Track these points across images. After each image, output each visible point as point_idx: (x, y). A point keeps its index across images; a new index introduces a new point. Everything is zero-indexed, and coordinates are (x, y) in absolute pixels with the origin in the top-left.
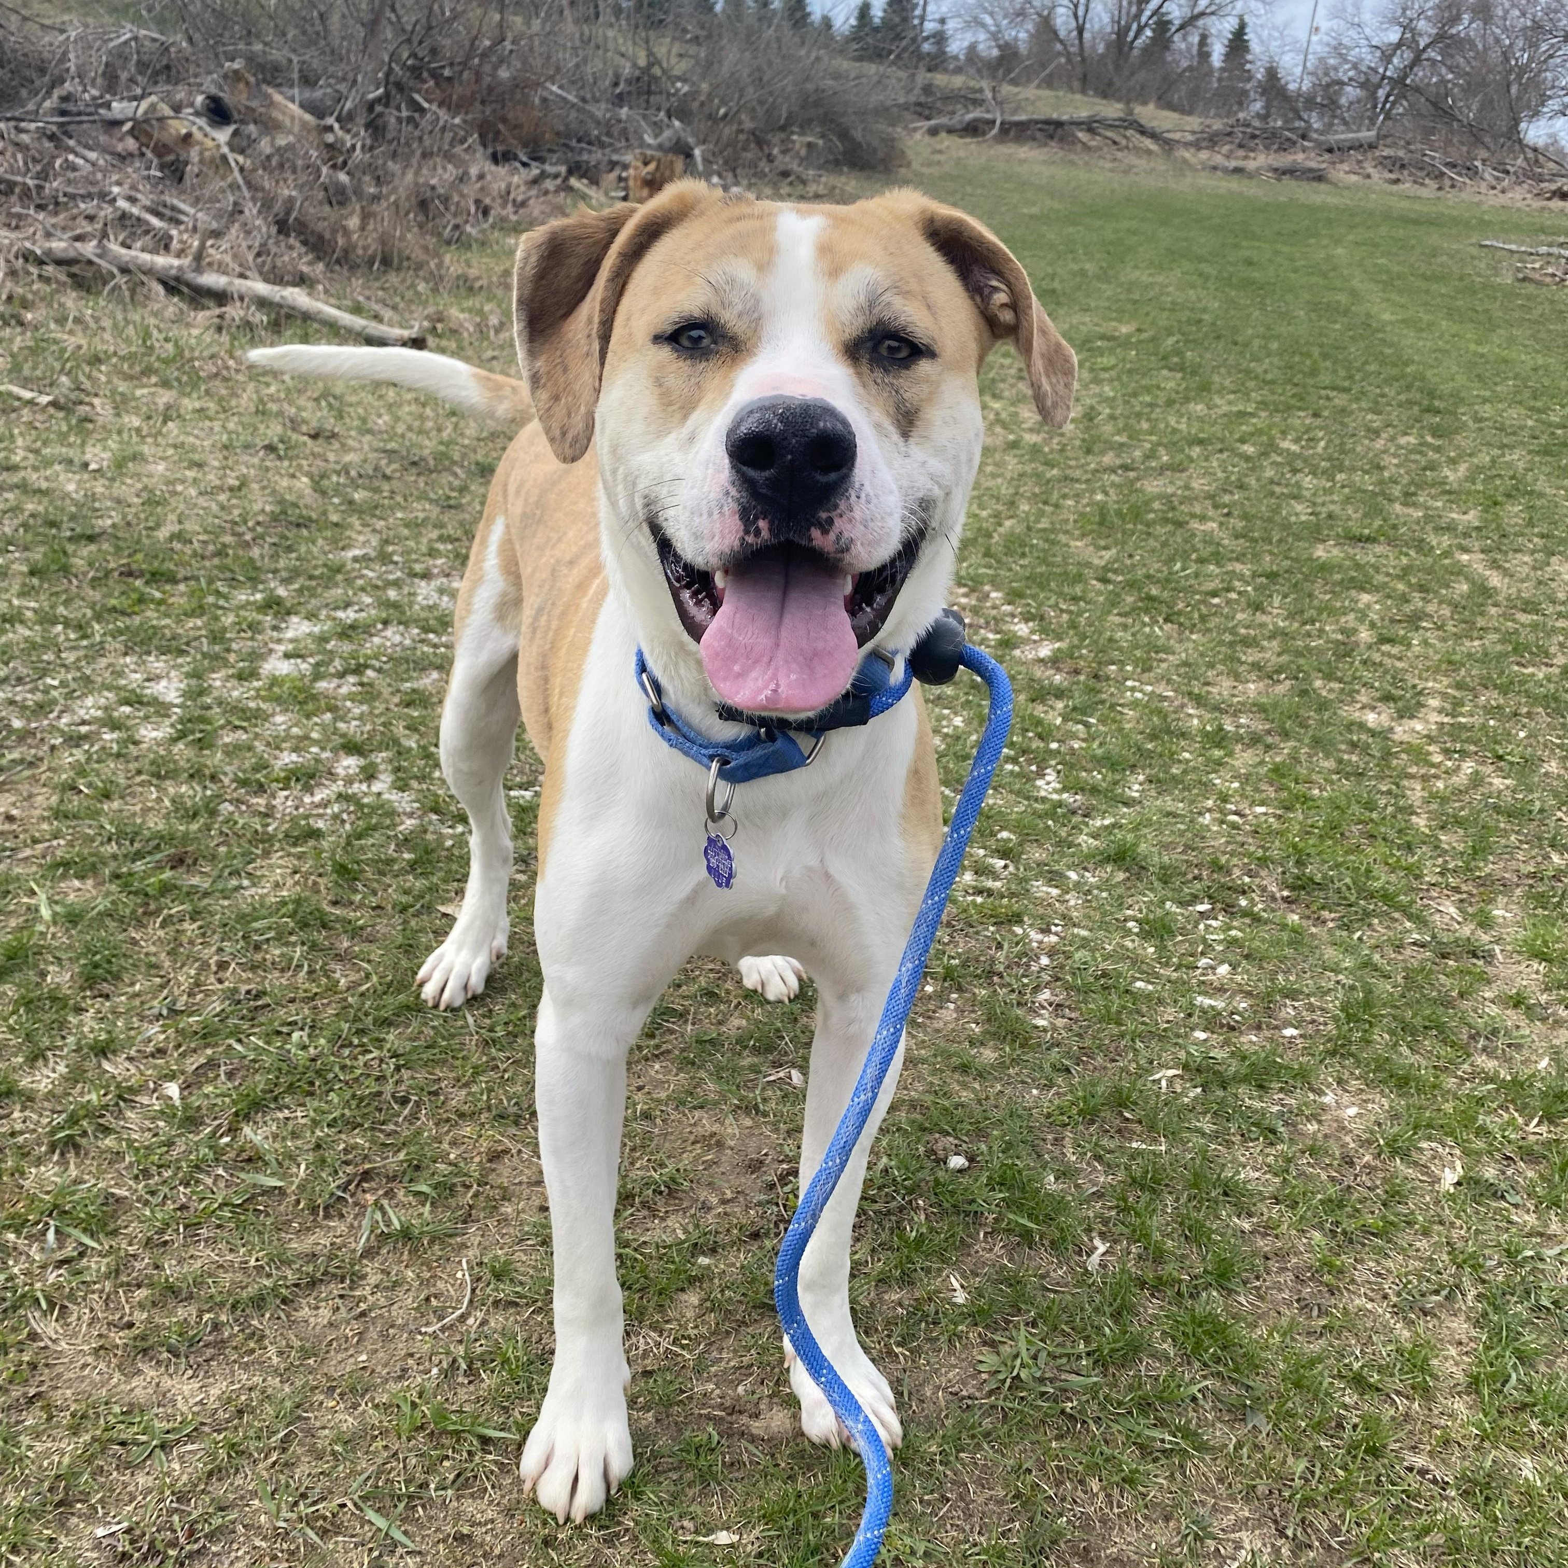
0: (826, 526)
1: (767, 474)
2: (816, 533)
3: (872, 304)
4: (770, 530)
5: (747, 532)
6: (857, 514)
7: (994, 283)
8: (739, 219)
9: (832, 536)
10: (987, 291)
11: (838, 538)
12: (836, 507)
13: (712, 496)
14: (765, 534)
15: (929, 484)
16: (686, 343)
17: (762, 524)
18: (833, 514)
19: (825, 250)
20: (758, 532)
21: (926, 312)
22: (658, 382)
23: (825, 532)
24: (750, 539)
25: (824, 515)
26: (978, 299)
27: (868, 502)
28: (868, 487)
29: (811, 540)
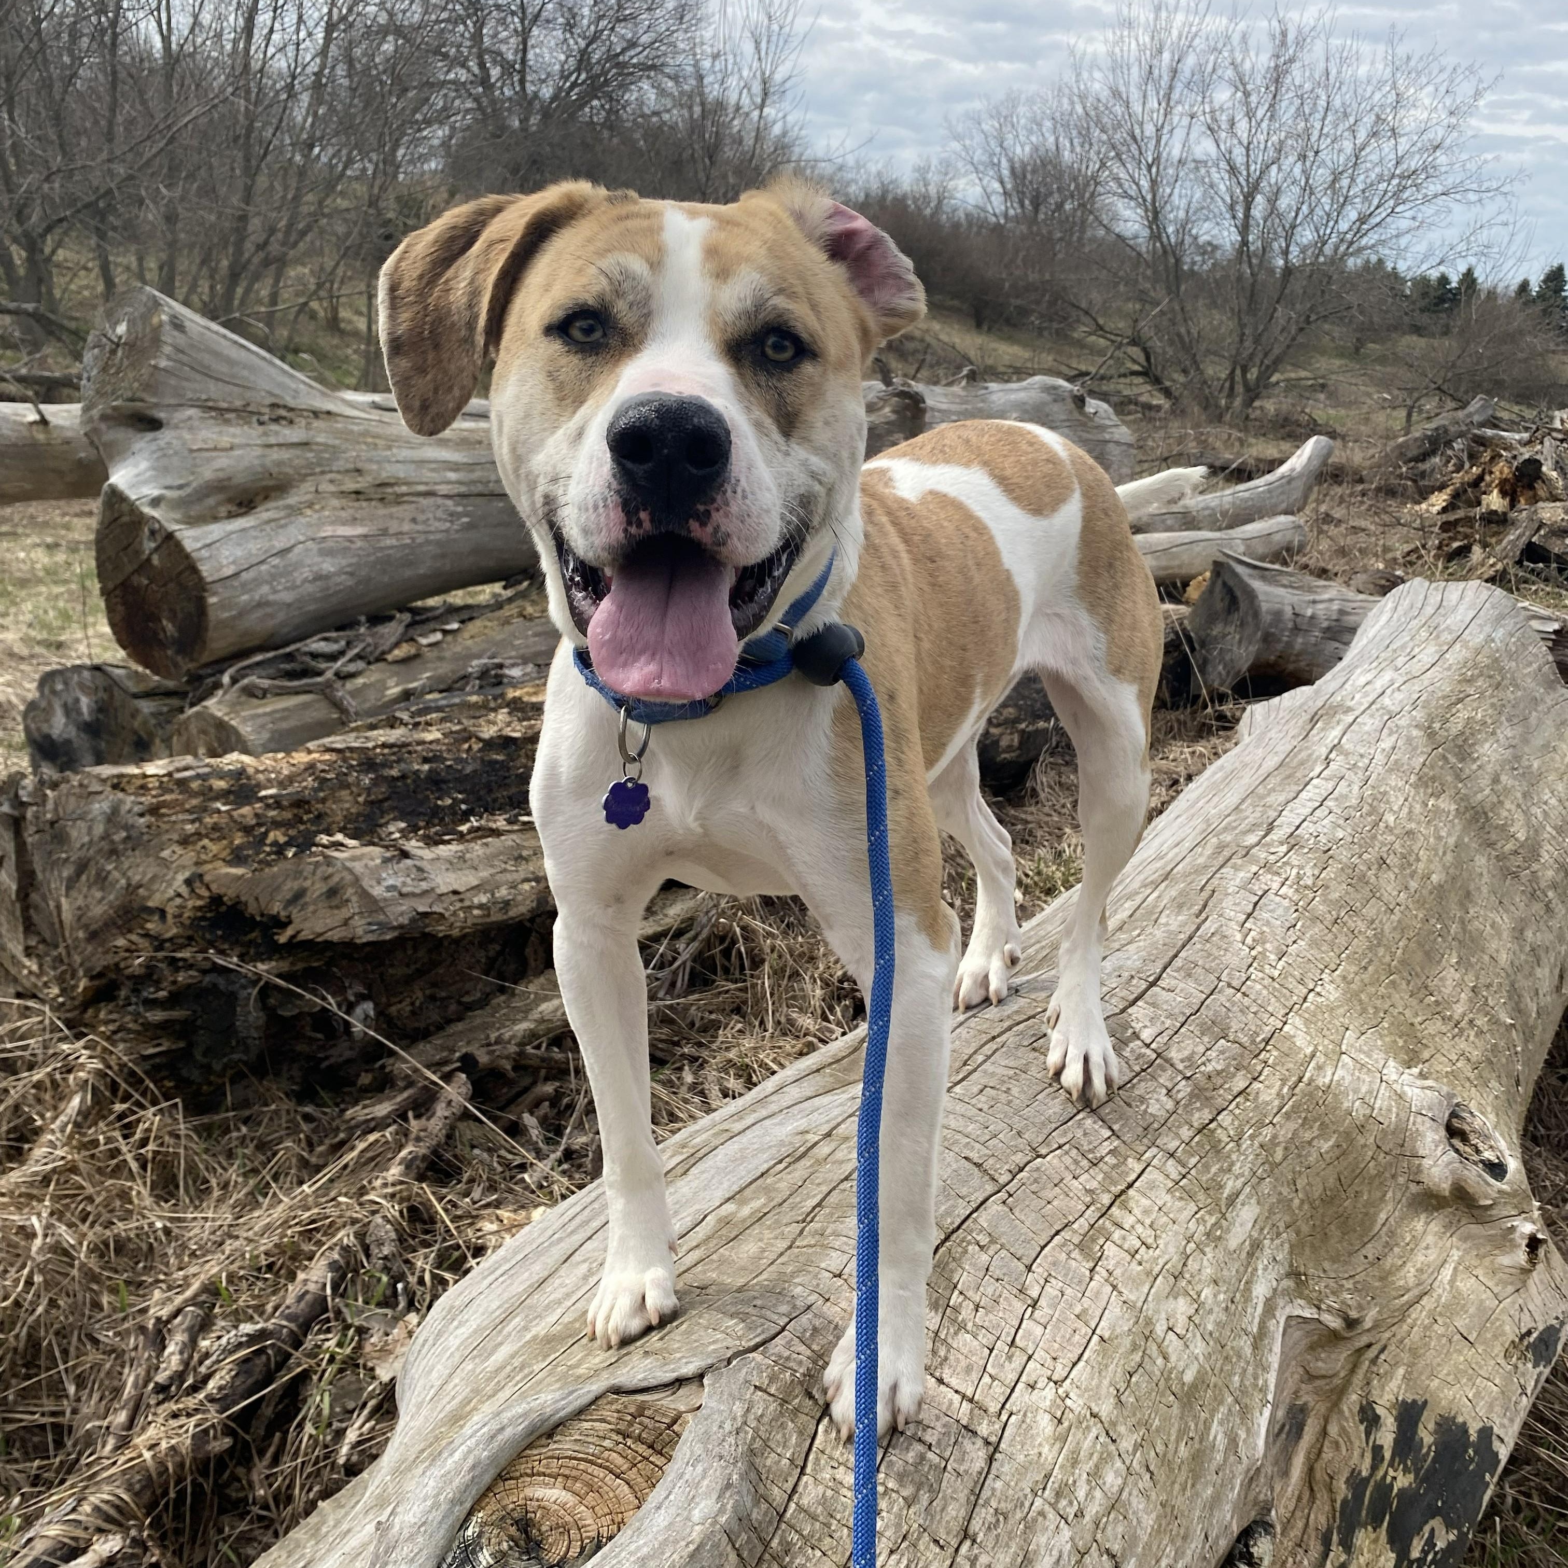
0: (704, 519)
1: (646, 467)
2: (694, 525)
3: (758, 306)
4: (651, 521)
5: (629, 523)
6: (734, 508)
8: (627, 217)
9: (709, 529)
11: (716, 531)
12: (713, 500)
13: (597, 489)
14: (647, 525)
15: (810, 481)
16: (577, 337)
17: (643, 515)
18: (710, 508)
19: (712, 252)
20: (640, 524)
21: (810, 311)
22: (551, 375)
23: (703, 524)
24: (633, 530)
25: (701, 508)
27: (744, 497)
28: (743, 482)
29: (689, 531)
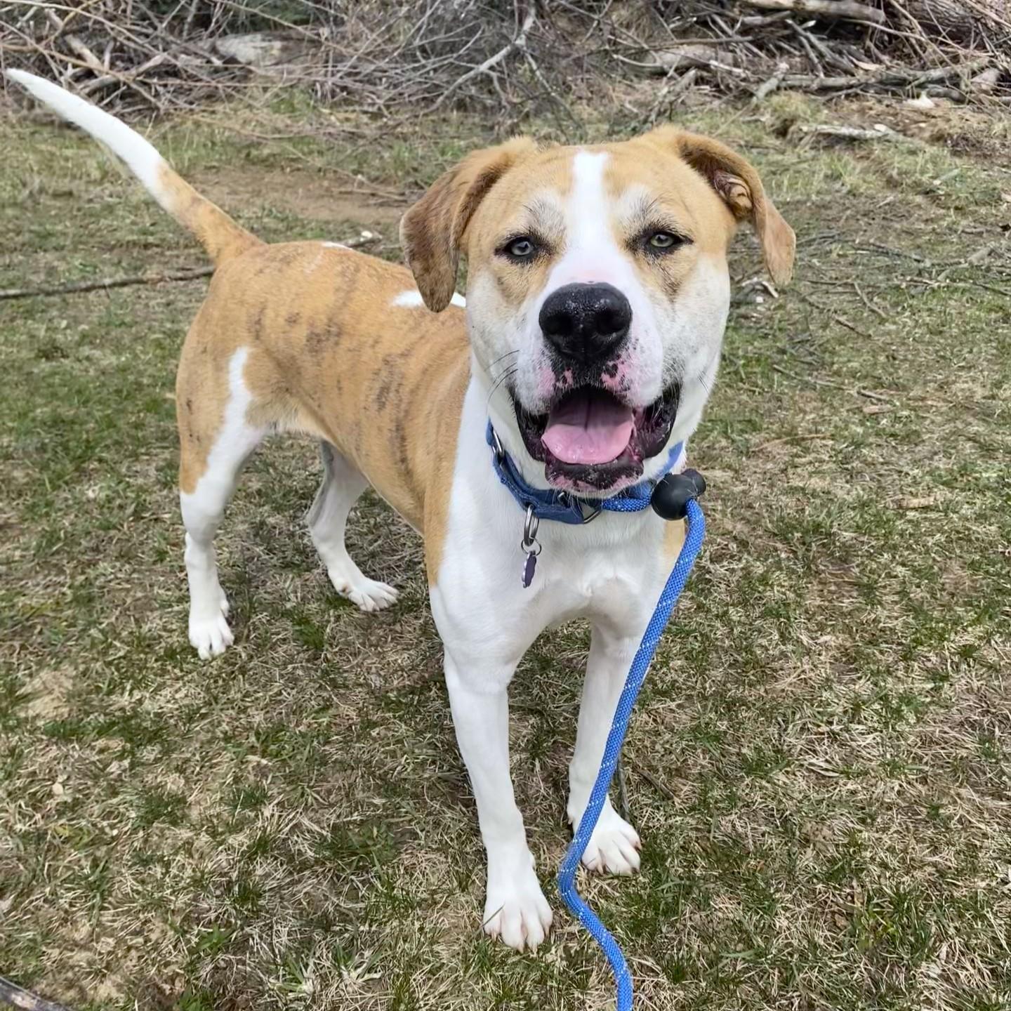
0: (612, 372)
1: (568, 338)
2: (605, 377)
3: (645, 211)
4: (574, 378)
5: (558, 380)
6: (634, 361)
7: (732, 180)
8: (548, 161)
9: (618, 378)
10: (727, 187)
11: (622, 380)
12: (619, 357)
13: (534, 356)
14: (570, 380)
16: (517, 252)
17: (568, 374)
18: (617, 362)
19: (609, 176)
20: (565, 381)
21: (685, 212)
22: (499, 282)
23: (612, 376)
24: (560, 385)
25: (611, 364)
26: (722, 193)
27: (642, 351)
28: (641, 341)
29: (602, 382)
